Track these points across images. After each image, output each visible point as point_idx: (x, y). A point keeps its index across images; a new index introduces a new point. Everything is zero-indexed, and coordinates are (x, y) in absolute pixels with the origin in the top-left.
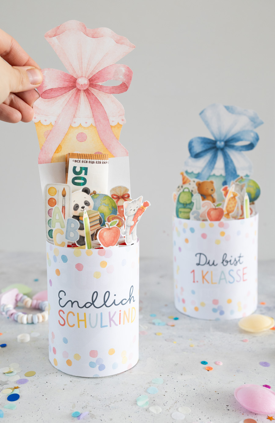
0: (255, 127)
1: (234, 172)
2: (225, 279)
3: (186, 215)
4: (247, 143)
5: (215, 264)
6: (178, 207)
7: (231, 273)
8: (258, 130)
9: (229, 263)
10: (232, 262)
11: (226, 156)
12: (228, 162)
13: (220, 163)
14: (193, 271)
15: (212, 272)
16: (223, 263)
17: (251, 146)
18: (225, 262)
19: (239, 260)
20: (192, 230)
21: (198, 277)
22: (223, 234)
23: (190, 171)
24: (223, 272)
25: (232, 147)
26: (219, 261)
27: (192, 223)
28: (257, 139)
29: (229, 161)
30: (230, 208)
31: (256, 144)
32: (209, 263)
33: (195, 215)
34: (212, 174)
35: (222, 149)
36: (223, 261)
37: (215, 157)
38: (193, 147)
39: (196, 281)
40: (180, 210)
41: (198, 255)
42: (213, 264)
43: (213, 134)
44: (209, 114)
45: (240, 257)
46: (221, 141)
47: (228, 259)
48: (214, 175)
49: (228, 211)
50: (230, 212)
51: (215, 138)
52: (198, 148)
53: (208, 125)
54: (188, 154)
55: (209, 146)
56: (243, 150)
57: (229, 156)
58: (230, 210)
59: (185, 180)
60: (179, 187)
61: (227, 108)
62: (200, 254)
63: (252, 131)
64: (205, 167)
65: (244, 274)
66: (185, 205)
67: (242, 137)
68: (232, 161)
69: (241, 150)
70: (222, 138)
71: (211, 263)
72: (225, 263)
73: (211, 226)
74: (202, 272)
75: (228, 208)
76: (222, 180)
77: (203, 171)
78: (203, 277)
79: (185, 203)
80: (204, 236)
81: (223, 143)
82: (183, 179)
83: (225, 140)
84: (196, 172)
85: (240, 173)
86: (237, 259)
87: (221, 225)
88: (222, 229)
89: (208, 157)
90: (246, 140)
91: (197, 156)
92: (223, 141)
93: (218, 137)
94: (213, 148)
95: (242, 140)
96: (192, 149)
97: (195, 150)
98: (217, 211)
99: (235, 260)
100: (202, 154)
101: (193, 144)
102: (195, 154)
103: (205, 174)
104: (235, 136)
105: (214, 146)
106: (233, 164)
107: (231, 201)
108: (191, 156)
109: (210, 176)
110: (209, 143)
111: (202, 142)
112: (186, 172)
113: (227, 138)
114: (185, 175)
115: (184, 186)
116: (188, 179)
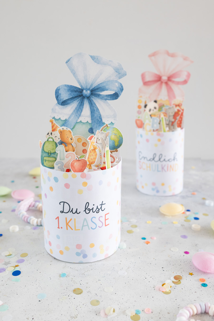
0: (120, 78)
1: (100, 120)
2: (88, 225)
3: (50, 164)
4: (112, 92)
5: (78, 212)
6: (43, 156)
7: (93, 220)
8: (122, 81)
9: (91, 211)
10: (94, 210)
11: (92, 104)
12: (94, 110)
13: (86, 110)
14: (58, 218)
15: (75, 219)
16: (85, 211)
17: (115, 96)
18: (87, 210)
19: (101, 208)
20: (56, 180)
21: (63, 223)
22: (85, 184)
23: (57, 118)
24: (85, 219)
25: (98, 96)
26: (82, 209)
27: (56, 172)
28: (122, 90)
29: (95, 109)
30: (92, 159)
31: (120, 94)
32: (72, 211)
33: (59, 165)
34: (79, 121)
35: (88, 98)
36: (86, 209)
37: (81, 105)
38: (60, 94)
39: (60, 227)
40: (45, 158)
41: (62, 204)
42: (76, 212)
43: (79, 82)
44: (75, 62)
45: (102, 204)
46: (87, 90)
47: (90, 207)
48: (81, 122)
49: (89, 161)
50: (92, 163)
51: (81, 86)
52: (65, 96)
53: (74, 74)
54: (56, 102)
55: (76, 94)
56: (108, 100)
57: (95, 104)
58: (91, 161)
59: (54, 128)
60: (48, 134)
61: (93, 58)
62: (64, 202)
63: (116, 81)
64: (72, 114)
65: (106, 220)
66: (50, 154)
67: (107, 87)
68: (98, 109)
69: (106, 100)
70: (88, 88)
71: (74, 211)
72: (87, 211)
73: (74, 176)
74: (66, 218)
75: (90, 159)
76: (89, 127)
77: (70, 118)
78: (67, 224)
79: (49, 152)
80: (67, 186)
81: (89, 92)
82: (52, 127)
83: (91, 89)
84: (63, 119)
85: (106, 121)
86: (99, 207)
87: (84, 176)
88: (84, 180)
89: (74, 104)
90: (111, 90)
91: (64, 103)
92: (89, 89)
93: (84, 87)
94: (80, 96)
95: (107, 90)
96: (59, 96)
97: (62, 98)
98: (80, 162)
99: (97, 208)
100: (69, 101)
101: (60, 92)
102: (62, 101)
103: (72, 121)
104: (100, 86)
105: (80, 94)
106: (99, 112)
107: (92, 153)
108: (58, 103)
109: (77, 123)
110: (76, 91)
111: (68, 90)
112: (54, 118)
113: (93, 87)
114: (54, 122)
115: (53, 133)
116: (57, 126)
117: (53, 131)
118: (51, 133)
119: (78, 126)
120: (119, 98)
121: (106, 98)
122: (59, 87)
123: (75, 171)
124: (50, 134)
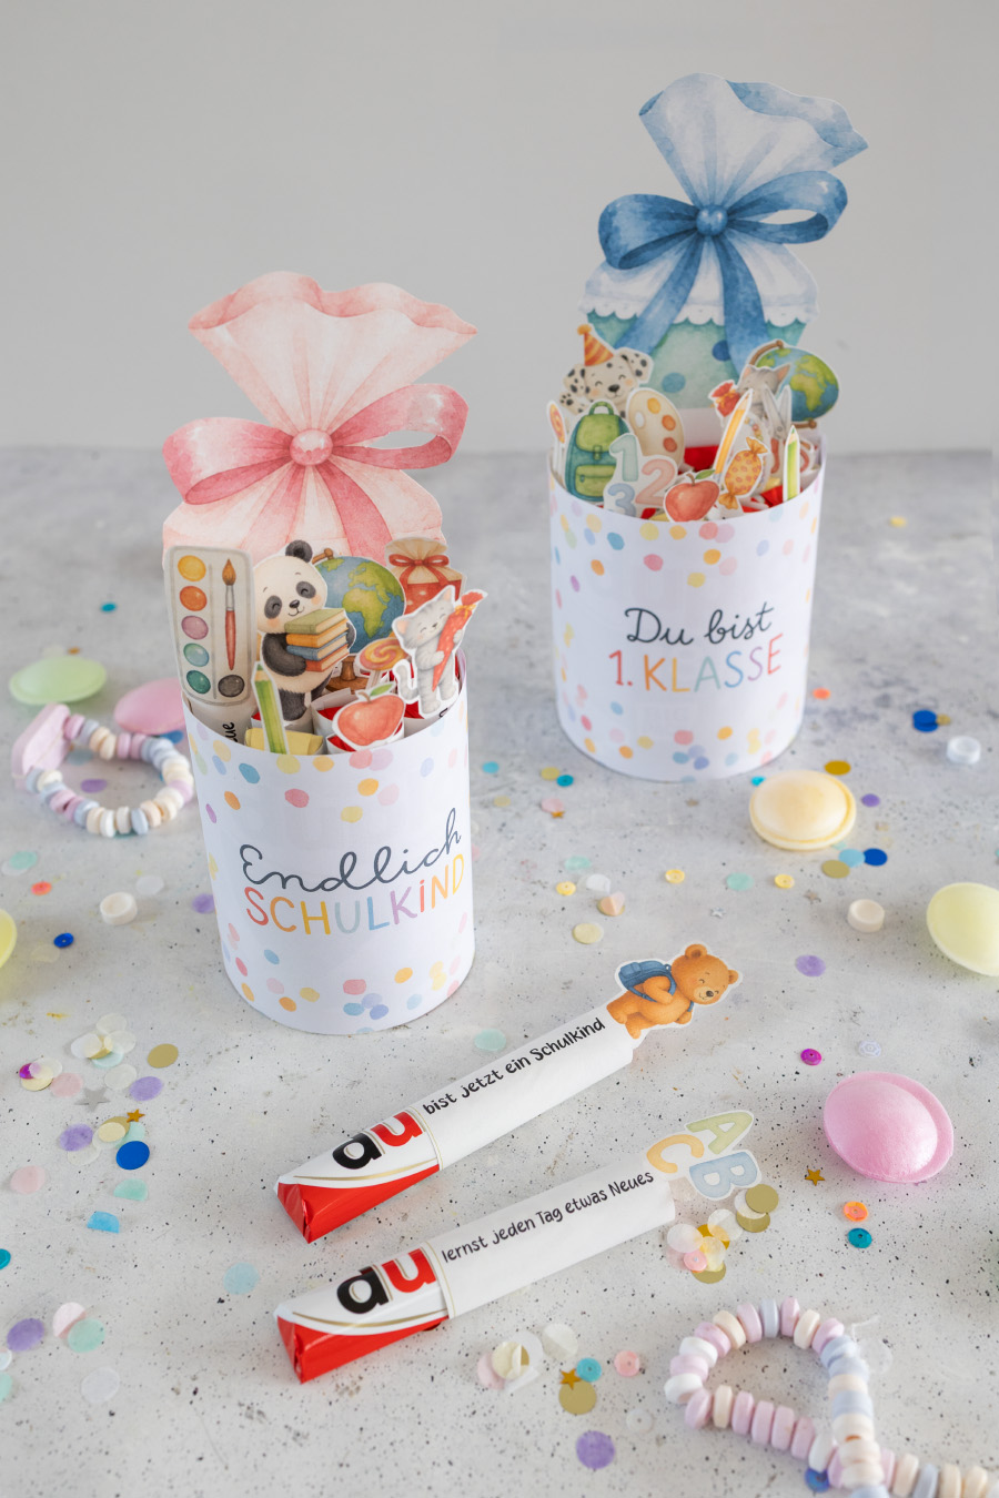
0: (836, 163)
1: (754, 314)
2: (715, 676)
3: (591, 487)
4: (804, 215)
5: (686, 639)
7: (734, 660)
8: (843, 172)
9: (729, 635)
10: (737, 633)
11: (729, 261)
12: (735, 281)
13: (708, 282)
14: (618, 654)
15: (675, 661)
16: (709, 635)
17: (817, 227)
18: (716, 631)
19: (760, 622)
20: (616, 541)
21: (633, 670)
22: (713, 556)
23: (603, 312)
24: (708, 661)
25: (754, 229)
26: (698, 630)
28: (841, 202)
29: (740, 275)
30: (739, 480)
31: (835, 221)
32: (666, 636)
33: (621, 495)
34: (680, 319)
35: (718, 238)
36: (711, 630)
37: (690, 265)
38: (617, 229)
39: (624, 681)
40: (581, 470)
41: (634, 615)
42: (680, 638)
43: (685, 182)
44: (672, 111)
45: (762, 613)
46: (713, 208)
47: (726, 624)
48: (687, 322)
49: (730, 486)
50: (739, 491)
51: (694, 197)
52: (632, 234)
53: (668, 151)
54: (602, 257)
55: (672, 226)
56: (789, 242)
57: (741, 259)
58: (737, 485)
59: (593, 352)
60: (572, 373)
61: (741, 91)
62: (641, 611)
63: (823, 175)
64: (658, 296)
65: (771, 656)
66: (597, 455)
67: (787, 196)
68: (749, 276)
69: (781, 241)
70: (718, 202)
71: (673, 636)
72: (716, 636)
73: (677, 534)
74: (646, 658)
75: (733, 479)
76: (715, 339)
77: (648, 310)
78: (649, 674)
79: (597, 449)
80: (653, 562)
81: (720, 216)
82: (587, 350)
83: (728, 205)
84: (625, 314)
85: (775, 315)
86: (754, 622)
87: (711, 532)
88: (712, 544)
89: (666, 264)
90: (801, 207)
91: (628, 261)
92: (720, 207)
93: (704, 198)
94: (687, 232)
95: (786, 207)
96: (613, 237)
97: (622, 242)
98: (696, 489)
99: (748, 624)
100: (648, 254)
101: (616, 222)
102: (622, 253)
103: (658, 320)
104: (764, 193)
105: (688, 225)
106: (754, 288)
107: (743, 463)
108: (610, 262)
109: (672, 326)
110: (672, 217)
111: (646, 215)
112: (593, 316)
113: (737, 197)
114: (593, 334)
115: (589, 370)
116: (602, 348)
117: (590, 362)
118: (583, 373)
119: (676, 338)
120: (830, 236)
121: (781, 235)
122: (614, 204)
123: (679, 517)
124: (577, 375)
